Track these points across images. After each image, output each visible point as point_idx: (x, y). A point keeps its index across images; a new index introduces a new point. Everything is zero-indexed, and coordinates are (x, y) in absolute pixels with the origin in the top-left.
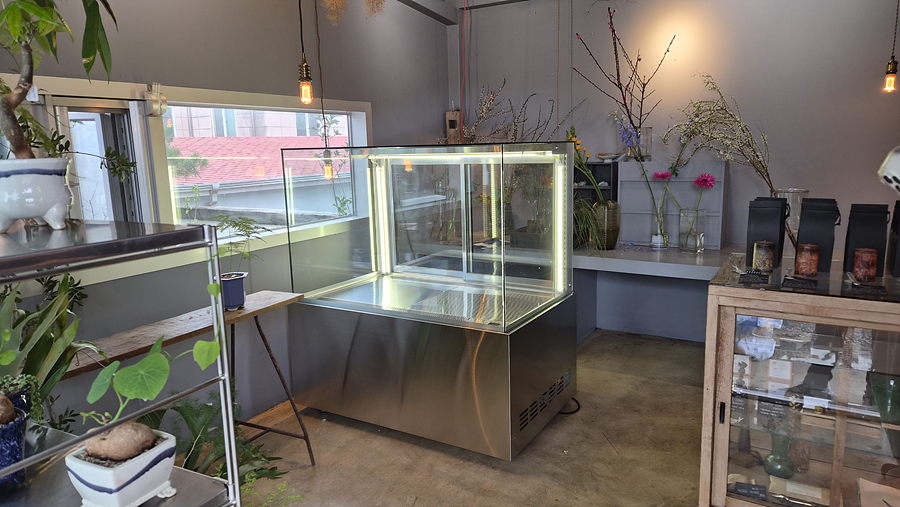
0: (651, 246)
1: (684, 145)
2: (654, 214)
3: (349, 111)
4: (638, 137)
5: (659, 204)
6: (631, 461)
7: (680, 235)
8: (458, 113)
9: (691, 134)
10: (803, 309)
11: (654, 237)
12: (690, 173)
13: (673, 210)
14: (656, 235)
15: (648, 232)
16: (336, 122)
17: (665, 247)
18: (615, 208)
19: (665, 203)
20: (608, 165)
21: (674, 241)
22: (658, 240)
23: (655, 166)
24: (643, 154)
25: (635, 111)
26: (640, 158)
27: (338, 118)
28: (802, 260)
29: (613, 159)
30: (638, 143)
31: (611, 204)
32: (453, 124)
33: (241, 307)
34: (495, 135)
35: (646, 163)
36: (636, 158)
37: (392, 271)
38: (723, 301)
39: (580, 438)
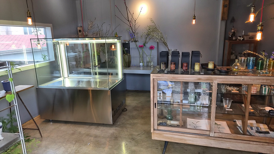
0: (140, 66)
1: (147, 38)
2: (140, 57)
3: (44, 27)
4: (135, 35)
5: (141, 54)
6: (136, 123)
7: (147, 62)
8: (81, 28)
9: (148, 35)
10: (172, 78)
11: (140, 63)
12: (148, 45)
13: (145, 56)
14: (141, 63)
15: (139, 62)
16: (40, 30)
17: (143, 66)
18: (130, 55)
19: (143, 54)
20: (127, 43)
21: (146, 64)
22: (141, 64)
23: (140, 43)
24: (136, 40)
25: (133, 28)
26: (136, 41)
27: (40, 29)
28: (172, 66)
29: (128, 42)
30: (135, 37)
31: (128, 54)
32: (80, 31)
34: (94, 35)
35: (137, 43)
36: (134, 41)
37: (68, 76)
38: (154, 78)
39: (122, 119)
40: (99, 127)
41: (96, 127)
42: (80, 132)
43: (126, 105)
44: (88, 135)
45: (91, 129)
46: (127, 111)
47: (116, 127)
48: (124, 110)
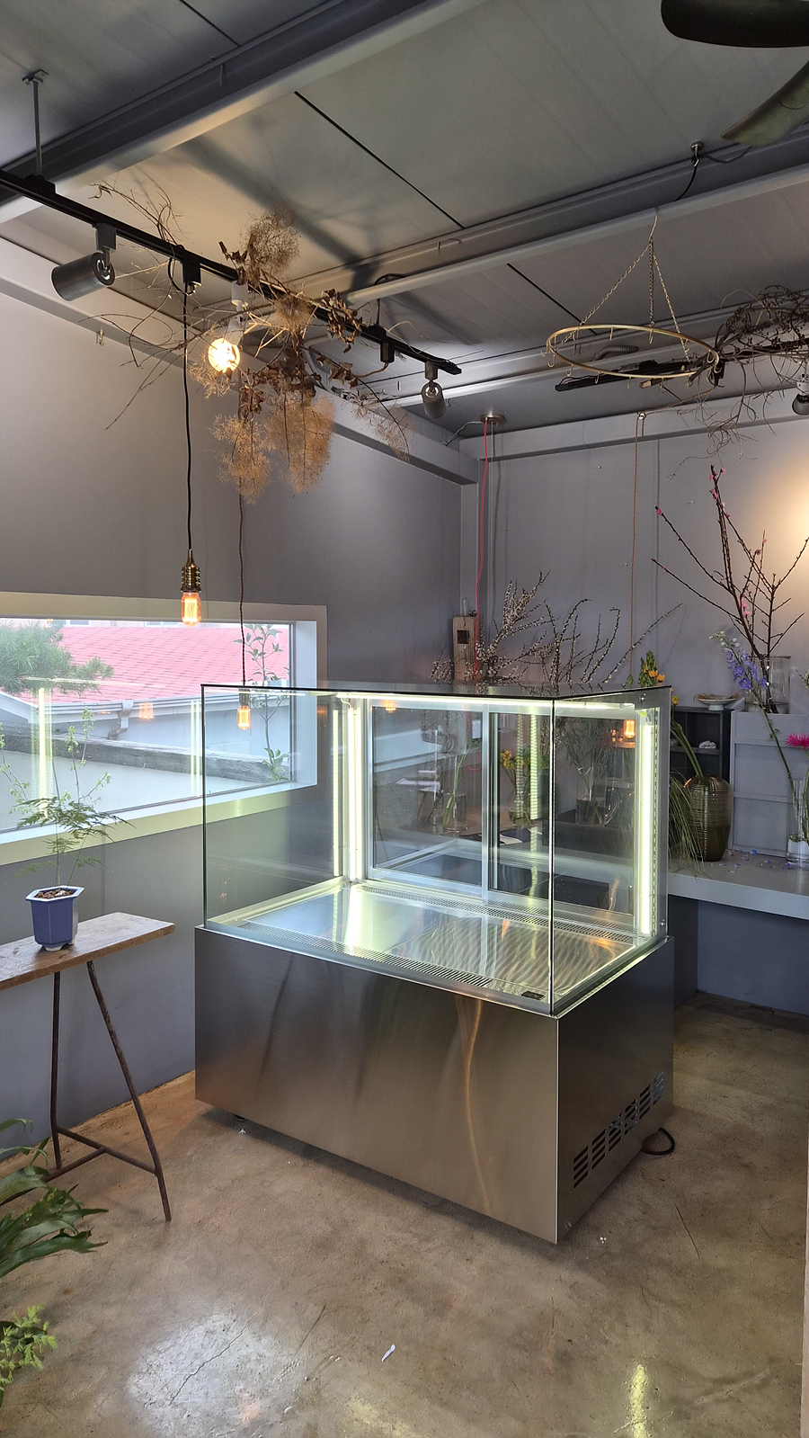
0: (787, 860)
2: (792, 803)
3: (291, 620)
4: (765, 672)
5: (801, 786)
6: (719, 1272)
8: (473, 619)
11: (794, 844)
14: (797, 840)
15: (781, 834)
18: (725, 791)
20: (715, 714)
22: (800, 849)
24: (776, 697)
25: (760, 631)
26: (769, 707)
29: (723, 705)
30: (765, 681)
31: (715, 783)
32: (463, 637)
33: (67, 946)
35: (778, 719)
36: (761, 706)
37: (366, 877)
39: (634, 1213)
40: (480, 1237)
41: (458, 1229)
42: (363, 1242)
43: (671, 1110)
44: (401, 1280)
45: (428, 1239)
46: (675, 1157)
47: (581, 1265)
48: (657, 1144)
